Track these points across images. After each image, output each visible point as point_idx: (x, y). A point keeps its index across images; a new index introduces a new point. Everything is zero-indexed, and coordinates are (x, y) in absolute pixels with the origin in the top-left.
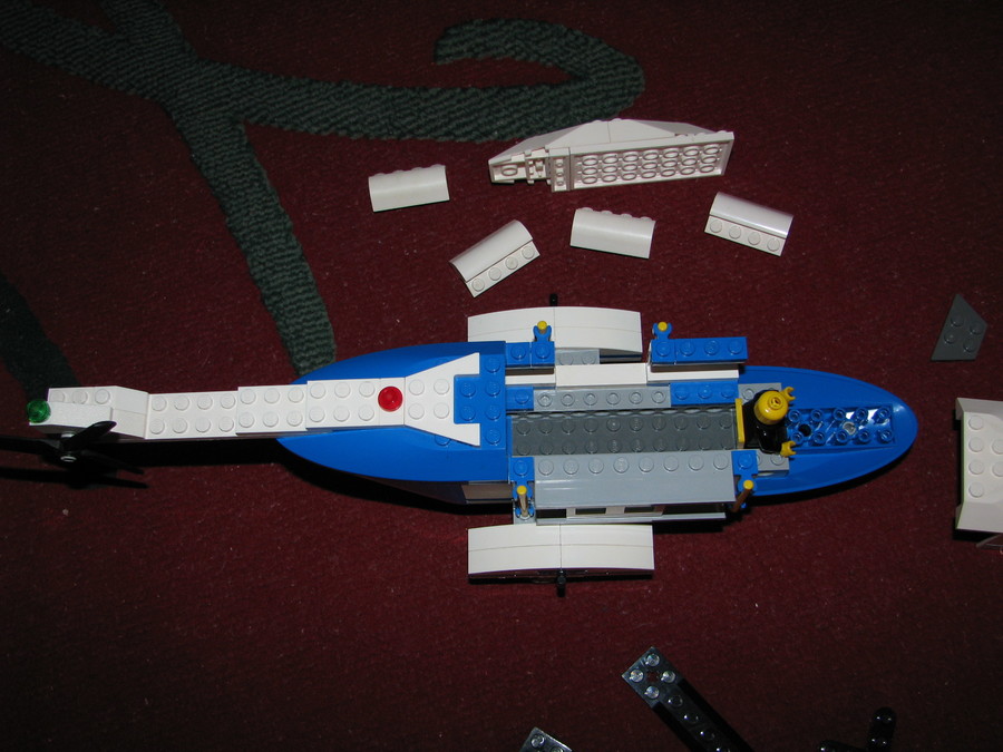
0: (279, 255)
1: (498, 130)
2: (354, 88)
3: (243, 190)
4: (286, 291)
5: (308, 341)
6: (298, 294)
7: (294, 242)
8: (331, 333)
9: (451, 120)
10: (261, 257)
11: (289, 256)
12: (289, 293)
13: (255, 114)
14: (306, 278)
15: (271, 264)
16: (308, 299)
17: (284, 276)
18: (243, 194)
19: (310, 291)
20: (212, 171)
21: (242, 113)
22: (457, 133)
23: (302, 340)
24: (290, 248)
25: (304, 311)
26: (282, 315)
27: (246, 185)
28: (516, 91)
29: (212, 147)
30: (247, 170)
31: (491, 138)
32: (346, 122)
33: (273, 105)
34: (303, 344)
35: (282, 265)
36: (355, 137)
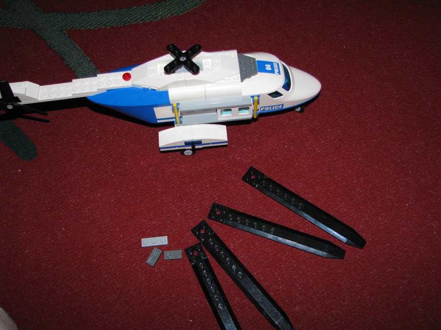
1: (160, 16)
2: (104, 12)
7: (92, 64)
9: (142, 16)
13: (69, 26)
20: (56, 48)
21: (64, 27)
22: (145, 19)
24: (90, 66)
28: (164, 2)
31: (158, 19)
32: (104, 23)
33: (75, 22)
36: (108, 27)
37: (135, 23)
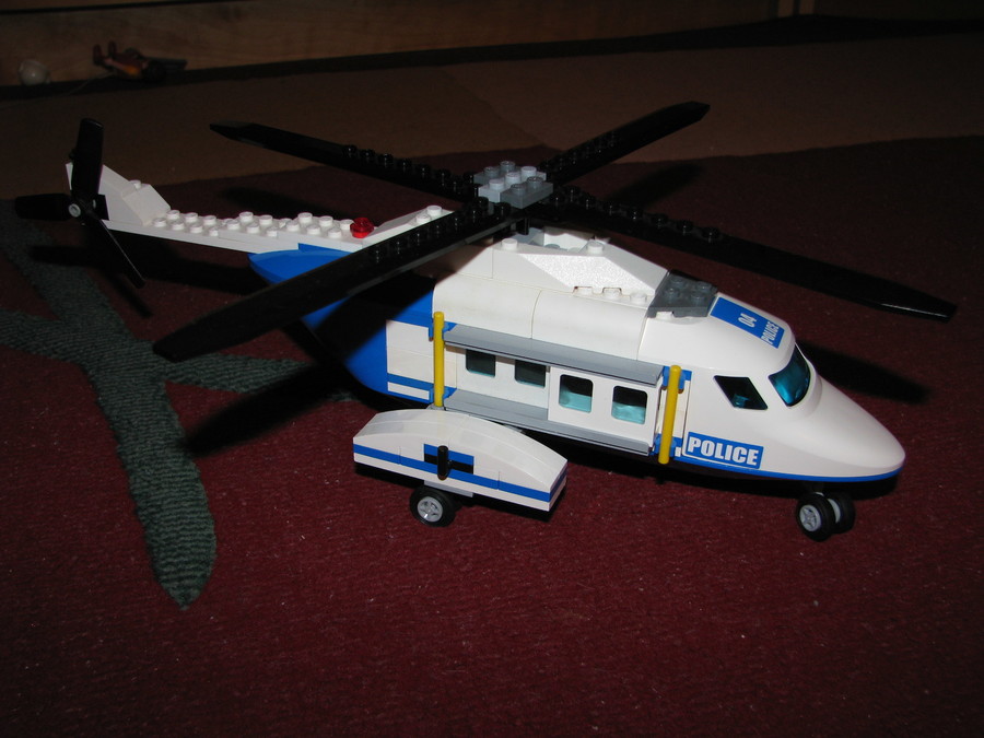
0: (170, 475)
4: (170, 503)
5: (180, 548)
6: (182, 507)
7: (191, 467)
8: (214, 544)
10: (148, 476)
11: (181, 477)
12: (171, 506)
14: (197, 495)
15: (157, 482)
16: (193, 512)
17: (169, 492)
18: (145, 428)
19: (197, 505)
23: (174, 547)
24: (184, 470)
25: (185, 521)
26: (156, 524)
27: (150, 422)
29: (124, 394)
33: (203, 370)
34: (174, 550)
35: (171, 483)
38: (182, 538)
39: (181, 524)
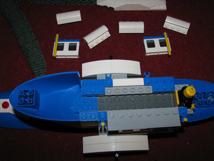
0: (28, 39)
3: (17, 20)
5: (38, 64)
6: (34, 50)
7: (33, 34)
8: (45, 62)
10: (23, 39)
11: (31, 39)
12: (31, 50)
14: (37, 45)
15: (26, 42)
16: (37, 51)
17: (30, 45)
18: (17, 21)
19: (38, 49)
20: (7, 15)
22: (83, 2)
23: (35, 64)
24: (32, 36)
25: (36, 55)
26: (29, 57)
27: (18, 19)
29: (8, 8)
30: (19, 14)
34: (36, 65)
35: (29, 42)
36: (52, 4)
37: (74, 4)
38: (37, 61)
39: (35, 56)
